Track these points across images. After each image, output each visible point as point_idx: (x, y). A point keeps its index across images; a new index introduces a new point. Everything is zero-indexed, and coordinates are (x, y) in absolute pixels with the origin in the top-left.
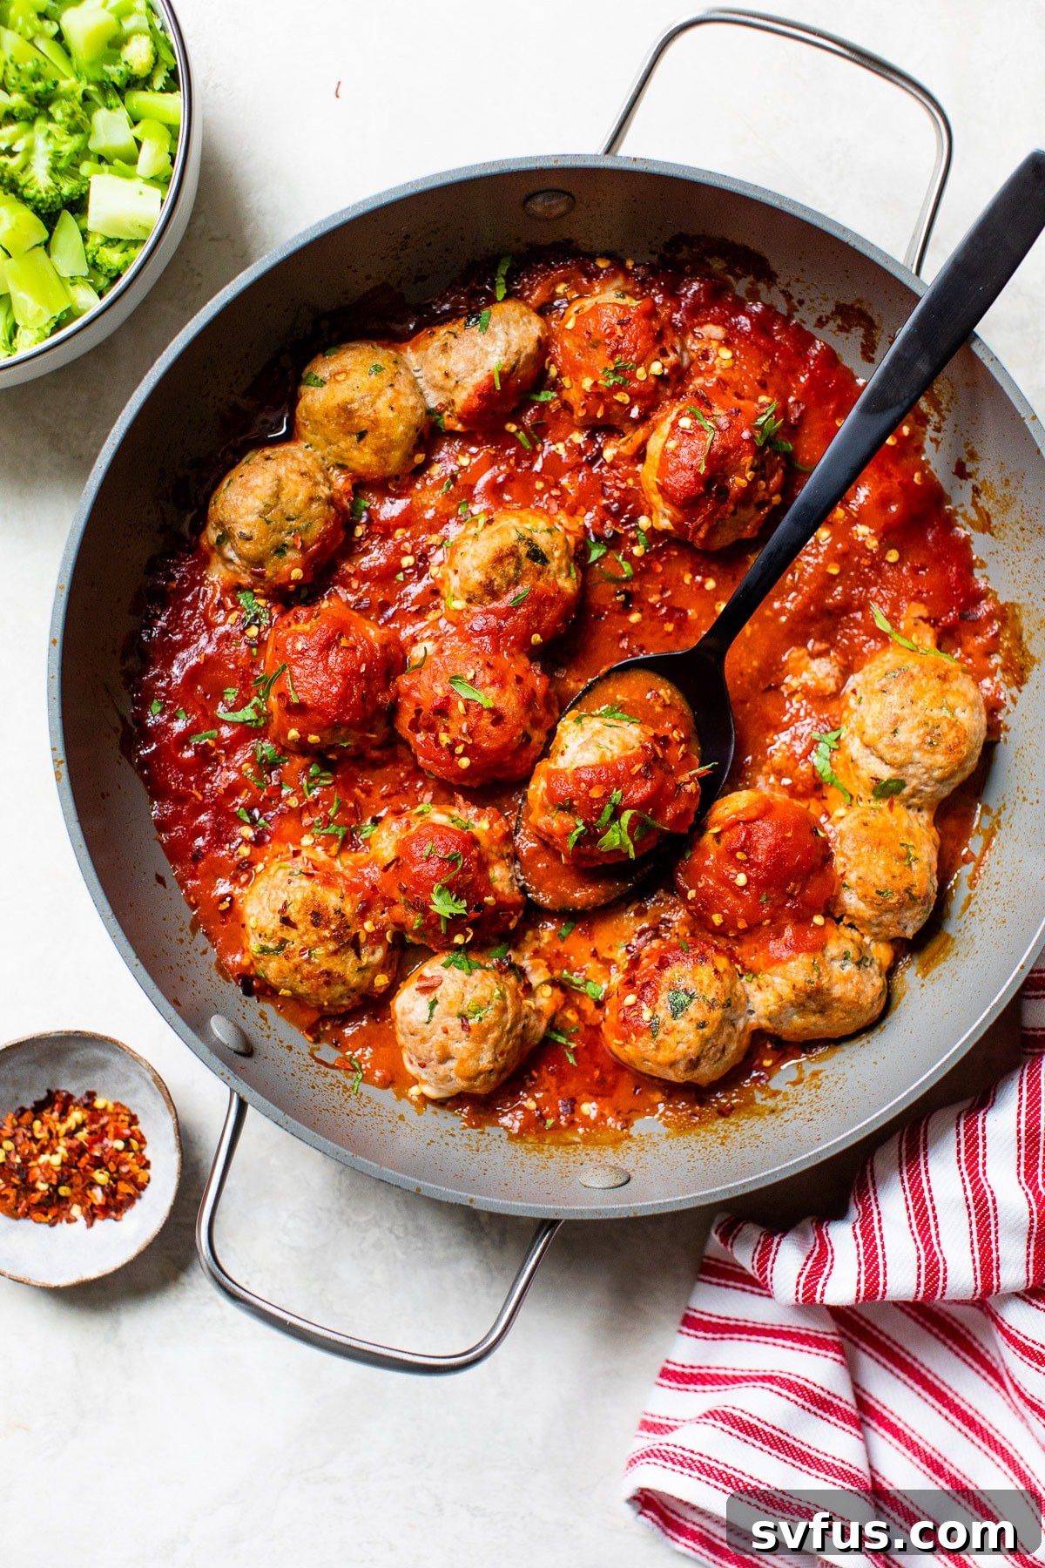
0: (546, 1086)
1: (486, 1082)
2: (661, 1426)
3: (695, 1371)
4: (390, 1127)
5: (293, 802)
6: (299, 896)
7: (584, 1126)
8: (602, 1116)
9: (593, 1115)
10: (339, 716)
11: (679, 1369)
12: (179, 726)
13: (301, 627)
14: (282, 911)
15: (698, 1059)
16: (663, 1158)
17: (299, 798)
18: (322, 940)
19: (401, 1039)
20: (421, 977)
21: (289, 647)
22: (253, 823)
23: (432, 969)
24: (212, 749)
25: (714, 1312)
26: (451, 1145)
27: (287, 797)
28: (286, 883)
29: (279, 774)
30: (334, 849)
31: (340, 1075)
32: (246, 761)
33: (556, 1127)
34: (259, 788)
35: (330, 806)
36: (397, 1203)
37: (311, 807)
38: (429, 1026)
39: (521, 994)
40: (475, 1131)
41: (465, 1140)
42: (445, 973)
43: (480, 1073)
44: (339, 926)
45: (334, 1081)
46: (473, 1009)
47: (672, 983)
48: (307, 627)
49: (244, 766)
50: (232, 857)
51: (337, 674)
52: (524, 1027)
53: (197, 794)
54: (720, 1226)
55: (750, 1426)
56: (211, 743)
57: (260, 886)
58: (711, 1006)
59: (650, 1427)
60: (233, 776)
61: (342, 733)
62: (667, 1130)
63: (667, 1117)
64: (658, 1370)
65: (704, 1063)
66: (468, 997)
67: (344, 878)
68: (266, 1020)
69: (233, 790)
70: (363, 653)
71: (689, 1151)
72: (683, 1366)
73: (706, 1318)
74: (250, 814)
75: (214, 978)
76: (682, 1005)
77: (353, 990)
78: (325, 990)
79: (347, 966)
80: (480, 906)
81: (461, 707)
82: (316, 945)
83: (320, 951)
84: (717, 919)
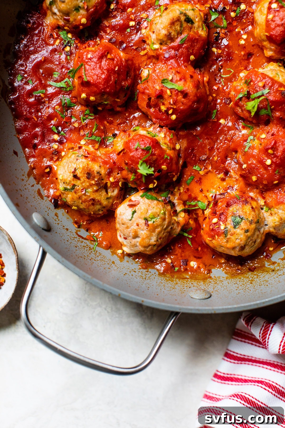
0: (177, 253)
1: (151, 249)
2: (213, 398)
3: (229, 376)
4: (108, 266)
5: (76, 125)
6: (81, 166)
7: (191, 272)
8: (199, 267)
9: (195, 266)
10: (105, 89)
11: (222, 375)
12: (29, 88)
13: (91, 48)
14: (74, 172)
15: (245, 245)
16: (225, 287)
17: (79, 123)
18: (91, 185)
19: (118, 226)
20: (130, 200)
21: (85, 57)
22: (59, 133)
23: (135, 197)
24: (43, 98)
25: (239, 352)
26: (134, 276)
27: (74, 123)
28: (75, 160)
29: (71, 112)
30: (97, 146)
31: (88, 242)
32: (57, 105)
33: (179, 271)
34: (62, 117)
35: (92, 128)
36: (109, 298)
37: (84, 128)
38: (131, 222)
39: (172, 214)
40: (145, 270)
41: (140, 274)
42: (141, 200)
43: (150, 245)
44: (99, 179)
45: (85, 245)
46: (151, 217)
47: (233, 213)
48: (93, 49)
49: (56, 107)
50: (50, 149)
51: (105, 70)
52: (171, 228)
53: (35, 118)
54: (245, 317)
55: (252, 402)
56: (42, 95)
57: (65, 161)
58: (251, 222)
59: (207, 397)
60: (51, 111)
61: (105, 97)
62: (226, 275)
63: (227, 270)
64: (213, 374)
65: (247, 247)
66: (150, 212)
67: (101, 158)
68: (58, 217)
69: (50, 117)
70: (117, 62)
71: (236, 285)
72: (224, 374)
73: (235, 355)
74: (57, 129)
75: (36, 197)
76: (238, 223)
77: (104, 207)
78: (92, 207)
79: (102, 197)
80: (160, 170)
81: (168, 92)
82: (88, 187)
83: (90, 190)
84: (254, 178)
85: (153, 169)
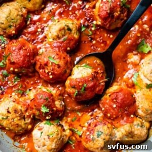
5: (11, 85)
6: (11, 106)
10: (22, 65)
13: (14, 44)
14: (7, 110)
18: (17, 117)
20: (39, 127)
21: (11, 49)
23: (41, 124)
27: (9, 84)
28: (8, 103)
29: (8, 78)
30: (20, 96)
34: (3, 81)
35: (19, 86)
37: (15, 86)
38: (40, 138)
39: (62, 131)
42: (45, 126)
44: (21, 113)
46: (51, 134)
47: (98, 130)
48: (16, 44)
51: (22, 55)
52: (63, 139)
58: (107, 135)
61: (23, 69)
66: (50, 131)
67: (22, 103)
70: (28, 51)
76: (100, 135)
77: (23, 129)
78: (17, 128)
79: (22, 123)
80: (53, 110)
81: (51, 64)
82: (15, 118)
83: (16, 119)
84: (109, 115)
85: (49, 109)
